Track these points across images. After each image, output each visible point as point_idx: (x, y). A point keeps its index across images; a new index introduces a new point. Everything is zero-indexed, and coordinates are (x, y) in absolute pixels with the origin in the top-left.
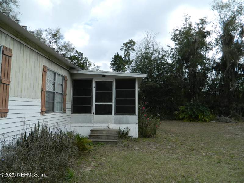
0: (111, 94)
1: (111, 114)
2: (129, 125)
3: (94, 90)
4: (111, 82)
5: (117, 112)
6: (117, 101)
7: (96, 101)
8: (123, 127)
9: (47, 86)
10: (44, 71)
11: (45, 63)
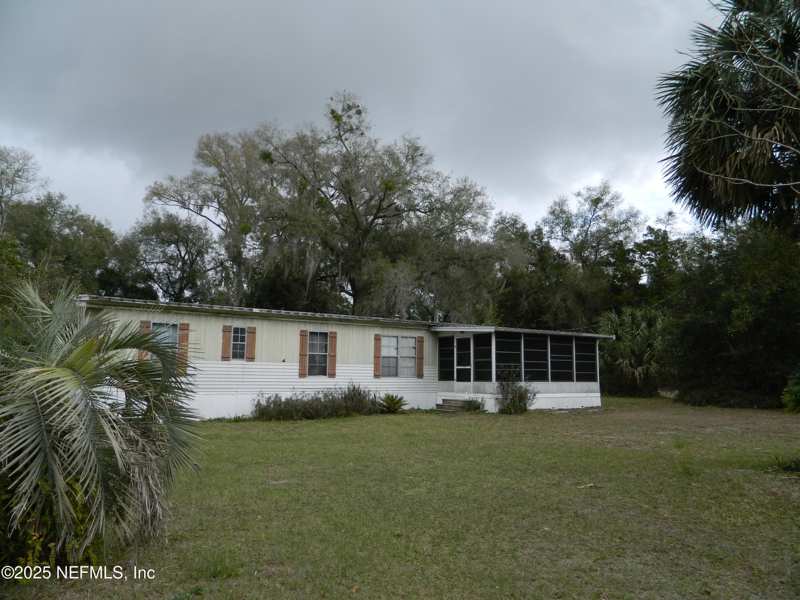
0: (469, 354)
1: (469, 381)
2: (486, 396)
3: (455, 349)
4: (469, 340)
5: (476, 379)
6: (476, 364)
7: (458, 365)
8: (478, 397)
9: (384, 352)
10: (377, 339)
11: (378, 331)
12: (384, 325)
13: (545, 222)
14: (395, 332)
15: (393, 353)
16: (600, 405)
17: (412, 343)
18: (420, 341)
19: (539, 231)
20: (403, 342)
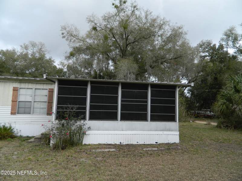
9: (21, 98)
10: (15, 90)
11: (16, 85)
12: (21, 81)
13: (222, 39)
14: (30, 86)
15: (29, 99)
16: (178, 142)
17: (46, 92)
18: (51, 92)
19: (221, 47)
20: (38, 92)
